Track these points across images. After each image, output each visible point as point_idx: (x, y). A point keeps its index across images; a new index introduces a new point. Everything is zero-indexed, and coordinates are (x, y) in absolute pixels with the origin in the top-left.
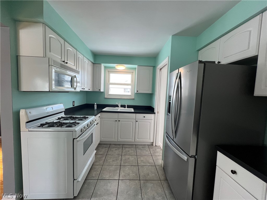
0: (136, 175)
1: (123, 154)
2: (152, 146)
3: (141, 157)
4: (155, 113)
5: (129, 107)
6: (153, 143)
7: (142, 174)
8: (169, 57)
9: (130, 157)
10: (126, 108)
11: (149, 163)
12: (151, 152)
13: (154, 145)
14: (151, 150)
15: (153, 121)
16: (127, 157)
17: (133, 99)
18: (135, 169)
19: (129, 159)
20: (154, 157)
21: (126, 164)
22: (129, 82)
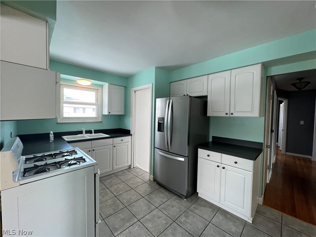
0: (137, 195)
1: (108, 187)
2: (130, 169)
3: (129, 181)
4: (131, 135)
5: (96, 132)
6: (130, 166)
7: (141, 193)
8: (152, 84)
9: (118, 185)
10: (93, 134)
11: (140, 183)
12: (134, 174)
13: (132, 167)
14: (132, 172)
15: (130, 143)
16: (115, 187)
17: (101, 122)
18: (132, 192)
19: (118, 188)
20: (139, 177)
21: (120, 193)
22: (93, 101)
